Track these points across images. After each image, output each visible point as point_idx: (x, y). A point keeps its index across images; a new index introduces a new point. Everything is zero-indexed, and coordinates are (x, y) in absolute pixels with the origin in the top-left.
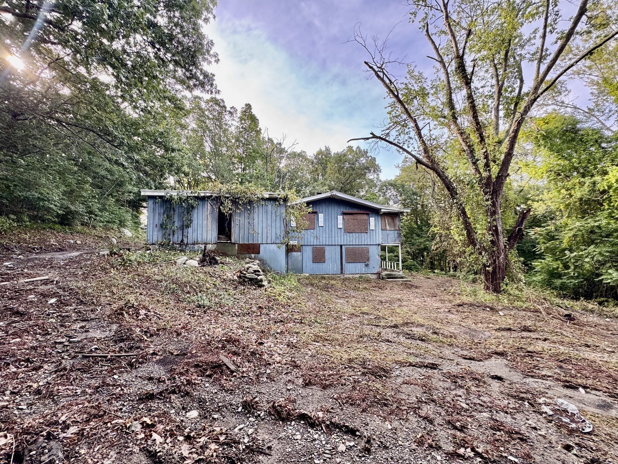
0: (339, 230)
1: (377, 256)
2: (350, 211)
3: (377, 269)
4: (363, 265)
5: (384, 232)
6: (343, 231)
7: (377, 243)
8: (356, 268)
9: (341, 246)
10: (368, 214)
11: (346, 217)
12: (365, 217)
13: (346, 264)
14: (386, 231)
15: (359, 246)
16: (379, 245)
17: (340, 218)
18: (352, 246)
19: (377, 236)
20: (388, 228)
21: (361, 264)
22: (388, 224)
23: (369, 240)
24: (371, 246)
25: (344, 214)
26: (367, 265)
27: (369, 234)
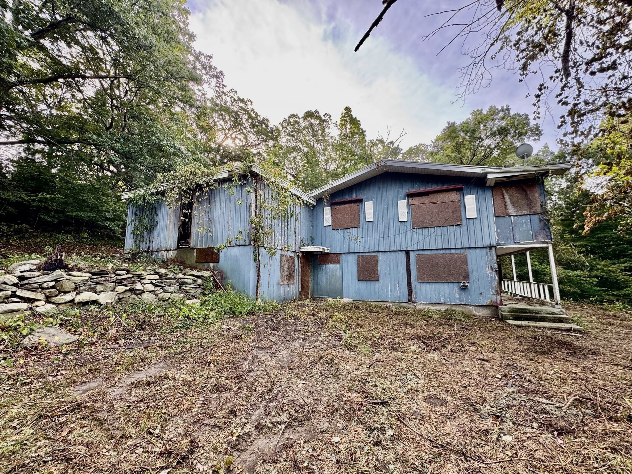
0: (402, 226)
1: (488, 271)
2: (423, 189)
3: (490, 297)
4: (455, 288)
5: (502, 220)
6: (409, 225)
7: (487, 243)
8: (439, 294)
9: (407, 253)
10: (460, 190)
11: (414, 201)
12: (454, 196)
13: (418, 285)
14: (508, 219)
15: (444, 252)
16: (490, 247)
17: (403, 204)
18: (428, 252)
19: (486, 230)
20: (512, 210)
21: (451, 285)
22: (513, 204)
23: (465, 238)
24: (471, 251)
25: (409, 196)
26: (464, 289)
27: (464, 228)
